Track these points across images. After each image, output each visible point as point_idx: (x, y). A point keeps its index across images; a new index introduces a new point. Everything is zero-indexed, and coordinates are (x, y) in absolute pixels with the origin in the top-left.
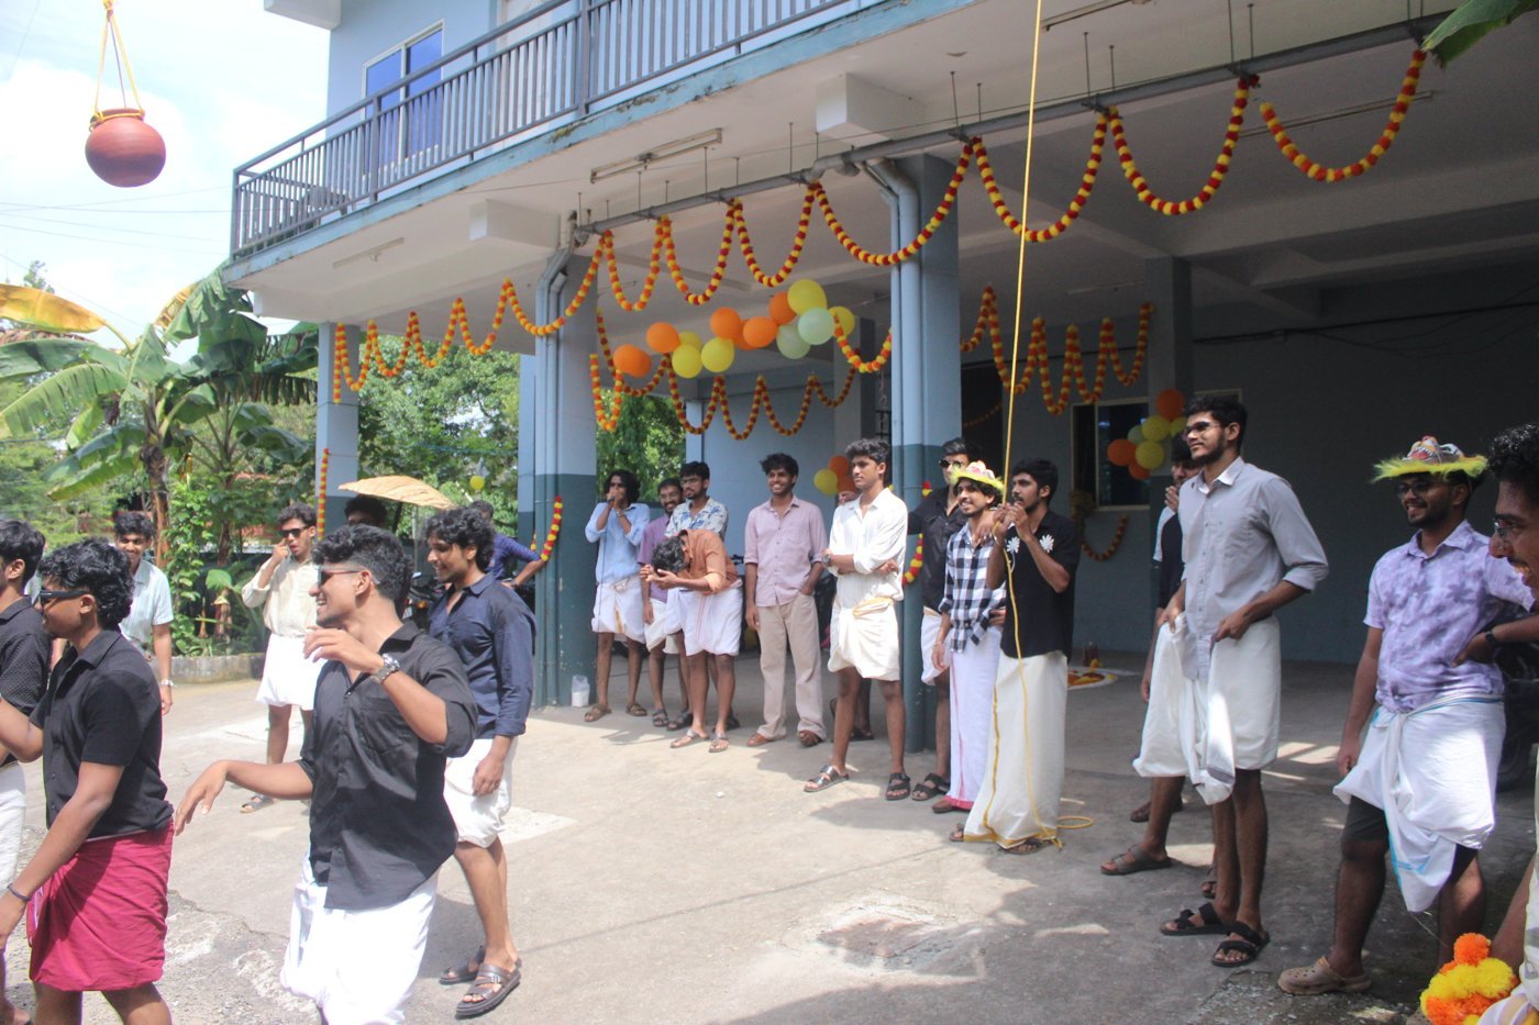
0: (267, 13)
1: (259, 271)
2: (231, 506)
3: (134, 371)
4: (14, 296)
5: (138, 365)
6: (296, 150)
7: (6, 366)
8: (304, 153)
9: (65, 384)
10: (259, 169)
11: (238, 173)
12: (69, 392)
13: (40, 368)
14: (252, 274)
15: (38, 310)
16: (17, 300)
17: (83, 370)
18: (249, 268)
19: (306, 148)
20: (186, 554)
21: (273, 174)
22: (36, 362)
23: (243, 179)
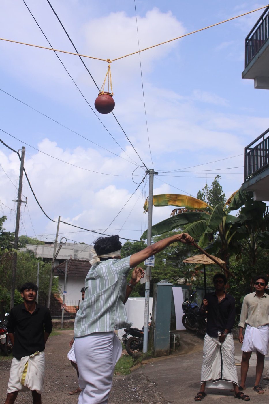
0: (255, 89)
1: (252, 185)
2: (250, 272)
3: (210, 223)
4: (179, 198)
5: (211, 220)
6: (261, 140)
7: (177, 222)
8: (264, 140)
9: (194, 228)
10: (253, 147)
11: (246, 149)
12: (195, 230)
13: (188, 222)
14: (250, 186)
15: (186, 202)
16: (179, 199)
17: (199, 223)
18: (249, 183)
19: (265, 138)
20: (233, 289)
21: (257, 148)
22: (187, 220)
23: (248, 151)
